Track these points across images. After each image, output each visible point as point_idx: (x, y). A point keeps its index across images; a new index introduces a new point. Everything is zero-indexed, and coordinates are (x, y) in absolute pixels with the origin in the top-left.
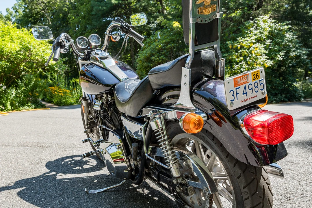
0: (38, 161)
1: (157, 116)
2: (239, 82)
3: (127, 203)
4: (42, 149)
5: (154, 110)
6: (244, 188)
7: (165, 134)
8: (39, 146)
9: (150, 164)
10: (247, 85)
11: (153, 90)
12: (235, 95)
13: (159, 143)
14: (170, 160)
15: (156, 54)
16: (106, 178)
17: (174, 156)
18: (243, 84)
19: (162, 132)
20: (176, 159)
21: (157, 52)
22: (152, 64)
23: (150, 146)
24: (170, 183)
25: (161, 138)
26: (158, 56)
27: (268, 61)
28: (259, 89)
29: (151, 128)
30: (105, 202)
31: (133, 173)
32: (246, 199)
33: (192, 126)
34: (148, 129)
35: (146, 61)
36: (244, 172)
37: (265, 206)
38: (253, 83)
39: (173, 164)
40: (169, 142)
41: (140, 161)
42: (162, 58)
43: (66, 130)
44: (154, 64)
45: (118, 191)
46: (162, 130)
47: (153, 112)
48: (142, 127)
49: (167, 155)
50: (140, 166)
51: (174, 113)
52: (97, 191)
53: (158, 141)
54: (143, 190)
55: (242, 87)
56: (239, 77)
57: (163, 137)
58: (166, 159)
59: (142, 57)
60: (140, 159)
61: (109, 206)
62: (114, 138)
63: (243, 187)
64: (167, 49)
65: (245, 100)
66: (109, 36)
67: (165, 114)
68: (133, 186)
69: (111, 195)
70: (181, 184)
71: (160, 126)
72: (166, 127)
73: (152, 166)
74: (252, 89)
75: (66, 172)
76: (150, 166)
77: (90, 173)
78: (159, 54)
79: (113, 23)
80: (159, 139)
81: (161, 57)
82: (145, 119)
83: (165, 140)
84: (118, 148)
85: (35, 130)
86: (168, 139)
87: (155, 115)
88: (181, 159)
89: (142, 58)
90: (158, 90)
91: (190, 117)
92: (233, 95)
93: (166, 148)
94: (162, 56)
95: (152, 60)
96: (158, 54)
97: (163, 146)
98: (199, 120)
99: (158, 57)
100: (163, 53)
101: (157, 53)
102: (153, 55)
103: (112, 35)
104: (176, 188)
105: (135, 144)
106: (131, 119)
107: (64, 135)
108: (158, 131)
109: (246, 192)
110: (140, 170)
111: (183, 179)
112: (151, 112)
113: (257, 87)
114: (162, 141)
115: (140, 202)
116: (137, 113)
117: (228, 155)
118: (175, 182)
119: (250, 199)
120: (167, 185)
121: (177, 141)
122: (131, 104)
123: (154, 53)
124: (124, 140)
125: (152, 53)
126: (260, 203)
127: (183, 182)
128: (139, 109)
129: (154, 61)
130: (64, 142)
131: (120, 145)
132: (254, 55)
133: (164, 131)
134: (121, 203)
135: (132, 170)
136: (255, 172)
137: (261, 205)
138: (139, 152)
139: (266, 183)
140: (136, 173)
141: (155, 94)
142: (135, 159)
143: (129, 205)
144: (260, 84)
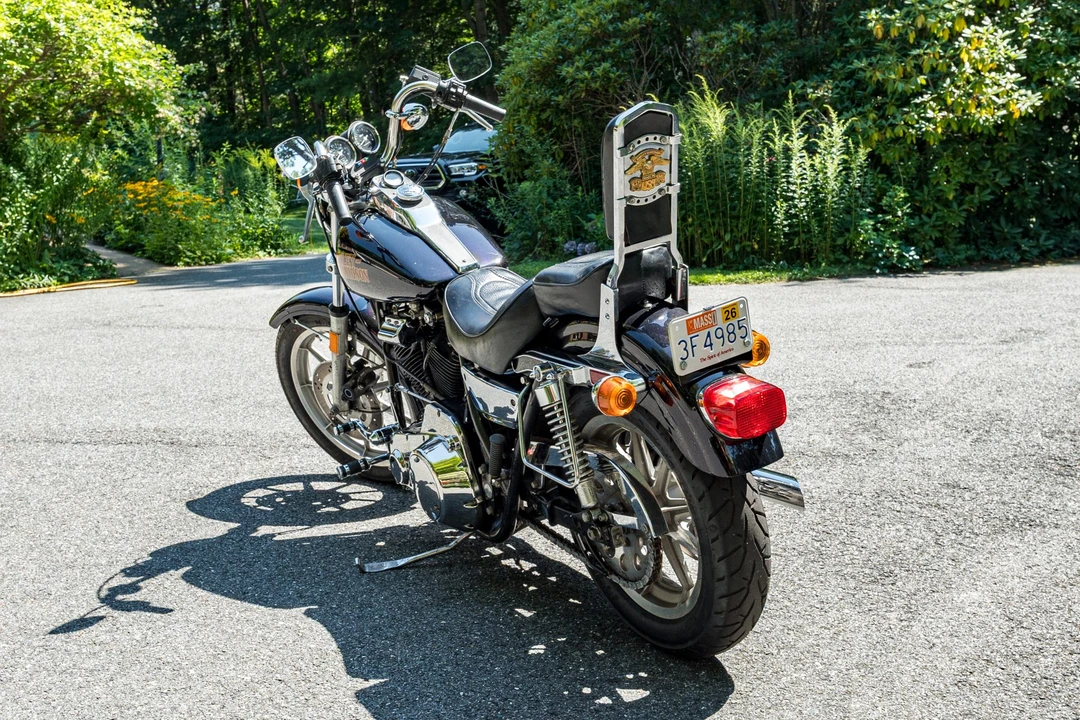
0: (187, 492)
1: (550, 377)
2: (696, 326)
3: (474, 591)
4: (183, 454)
5: (545, 361)
6: (710, 519)
7: (566, 416)
8: (167, 444)
9: (533, 485)
10: (712, 330)
11: (543, 317)
12: (689, 348)
13: (554, 433)
14: (576, 471)
15: (578, 53)
16: (412, 536)
17: (585, 461)
18: (704, 328)
19: (560, 410)
20: (587, 469)
21: (586, 47)
22: (561, 93)
23: (532, 443)
24: (576, 526)
25: (557, 423)
26: (587, 62)
27: (1023, 91)
28: (738, 338)
29: (536, 402)
30: (418, 591)
31: (489, 511)
32: (714, 540)
33: (613, 402)
34: (529, 403)
35: (538, 82)
36: (709, 488)
37: (748, 554)
38: (724, 326)
39: (582, 479)
40: (574, 433)
41: (508, 478)
42: (606, 72)
43: (241, 382)
44: (572, 96)
45: (450, 565)
46: (560, 406)
47: (542, 368)
48: (516, 397)
49: (569, 461)
50: (506, 491)
51: (586, 372)
52: (387, 565)
53: (552, 430)
54: (517, 563)
55: (703, 334)
56: (696, 317)
57: (562, 421)
58: (568, 469)
59: (524, 64)
60: (507, 473)
61: (430, 598)
62: (439, 422)
63: (707, 517)
64: (627, 35)
65: (710, 358)
67: (568, 373)
68: (488, 553)
69: (431, 574)
70: (597, 522)
71: (557, 398)
72: (568, 401)
73: (536, 490)
74: (723, 336)
75: (290, 519)
76: (533, 490)
77: (361, 523)
78: (594, 53)
80: (553, 425)
81: (601, 68)
82: (522, 380)
83: (565, 429)
84: (452, 448)
85: (121, 380)
86: (573, 425)
87: (545, 374)
88: (601, 469)
89: (523, 67)
90: (553, 317)
91: (610, 386)
92: (685, 349)
93: (567, 444)
94: (606, 65)
95: (564, 79)
96: (589, 53)
97: (562, 442)
98: (628, 393)
99: (590, 69)
100: (608, 50)
101: (585, 49)
102: (567, 58)
104: (589, 531)
105: (496, 438)
106: (488, 376)
107: (239, 401)
108: (552, 409)
109: (713, 526)
110: (507, 501)
111: (603, 512)
112: (538, 367)
113: (733, 332)
114: (559, 431)
115: (508, 589)
116: (504, 366)
117: (682, 458)
118: (585, 518)
119: (720, 539)
120: (568, 531)
121: (593, 433)
122: (492, 343)
123: (572, 48)
124: (466, 429)
125: (563, 49)
126: (740, 547)
127: (602, 518)
128: (510, 356)
129: (572, 83)
130: (249, 426)
131: (456, 439)
132: (968, 69)
133: (565, 408)
134: (460, 591)
135: (486, 503)
136: (729, 488)
137: (742, 550)
138: (507, 458)
139: (753, 509)
140: (495, 511)
141: (548, 324)
142: (497, 475)
143: (479, 595)
144: (740, 328)
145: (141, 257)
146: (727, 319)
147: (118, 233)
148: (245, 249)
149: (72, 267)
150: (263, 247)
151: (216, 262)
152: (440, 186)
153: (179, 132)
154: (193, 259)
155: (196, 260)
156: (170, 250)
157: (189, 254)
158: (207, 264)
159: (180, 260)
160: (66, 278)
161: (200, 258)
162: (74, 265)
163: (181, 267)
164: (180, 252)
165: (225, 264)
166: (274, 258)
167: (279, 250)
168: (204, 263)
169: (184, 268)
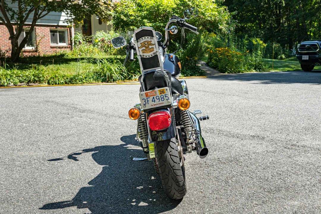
2: (149, 95)
10: (155, 96)
12: (146, 101)
18: (152, 96)
28: (165, 99)
38: (160, 96)
52: (140, 159)
55: (152, 97)
56: (149, 92)
65: (154, 105)
66: (168, 31)
74: (159, 99)
79: (170, 20)
92: (145, 101)
103: (170, 30)
113: (163, 98)
144: (166, 97)
145: (217, 70)
146: (161, 94)
147: (213, 63)
148: (249, 69)
149: (191, 72)
150: (255, 69)
151: (238, 73)
152: (317, 51)
153: (225, 33)
154: (231, 71)
155: (232, 72)
156: (224, 68)
157: (229, 70)
158: (235, 73)
159: (226, 72)
160: (189, 75)
161: (233, 71)
162: (192, 71)
163: (226, 74)
164: (227, 69)
165: (241, 73)
166: (258, 72)
167: (260, 70)
168: (234, 73)
169: (227, 74)
